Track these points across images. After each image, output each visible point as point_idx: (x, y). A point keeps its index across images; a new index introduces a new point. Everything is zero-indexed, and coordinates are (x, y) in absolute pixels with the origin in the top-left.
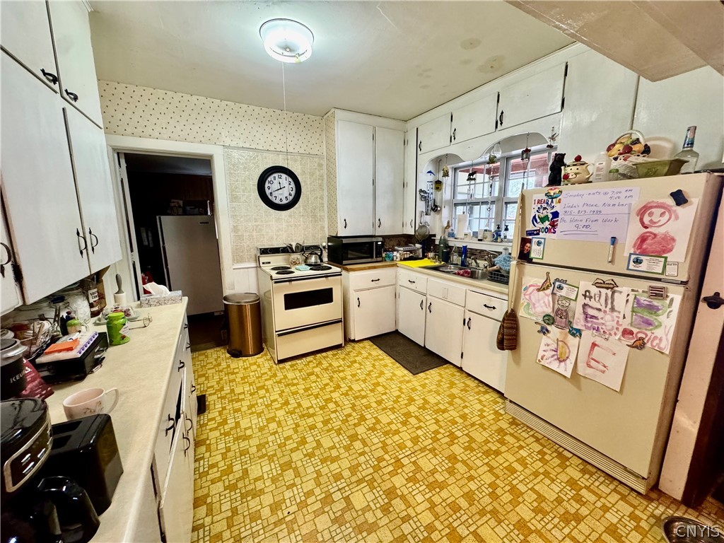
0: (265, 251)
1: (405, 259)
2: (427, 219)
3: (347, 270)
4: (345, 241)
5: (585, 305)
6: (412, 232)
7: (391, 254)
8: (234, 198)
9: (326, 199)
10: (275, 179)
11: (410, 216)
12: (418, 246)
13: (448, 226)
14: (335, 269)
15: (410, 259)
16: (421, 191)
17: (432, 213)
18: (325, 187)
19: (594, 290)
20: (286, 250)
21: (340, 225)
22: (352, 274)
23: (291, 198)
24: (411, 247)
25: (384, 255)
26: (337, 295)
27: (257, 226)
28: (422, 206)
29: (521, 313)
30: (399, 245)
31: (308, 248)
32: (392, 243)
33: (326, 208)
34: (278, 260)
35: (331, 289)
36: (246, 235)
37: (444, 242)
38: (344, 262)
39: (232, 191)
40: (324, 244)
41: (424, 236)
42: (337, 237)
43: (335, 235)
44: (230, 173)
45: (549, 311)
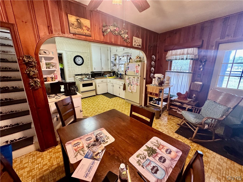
0: (76, 75)
1: (109, 77)
2: (114, 67)
3: (96, 79)
4: (95, 73)
5: (132, 81)
6: (110, 70)
7: (106, 76)
8: (68, 63)
9: (90, 63)
10: (77, 58)
11: (110, 67)
12: (112, 74)
13: (118, 69)
14: (93, 79)
15: (110, 76)
16: (112, 61)
17: (114, 66)
18: (89, 60)
19: (133, 78)
20: (81, 75)
21: (94, 69)
22: (97, 80)
23: (81, 63)
24: (111, 74)
25: (104, 76)
26: (94, 84)
27: (74, 69)
28: (112, 65)
29: (126, 84)
30: (108, 74)
31: (86, 74)
32: (106, 73)
33: (90, 65)
34: (80, 77)
35: (92, 83)
36: (71, 71)
37: (117, 73)
38: (95, 77)
39: (68, 61)
40: (90, 73)
41: (113, 71)
42: (93, 72)
43: (92, 71)
44: (67, 57)
45: (129, 83)
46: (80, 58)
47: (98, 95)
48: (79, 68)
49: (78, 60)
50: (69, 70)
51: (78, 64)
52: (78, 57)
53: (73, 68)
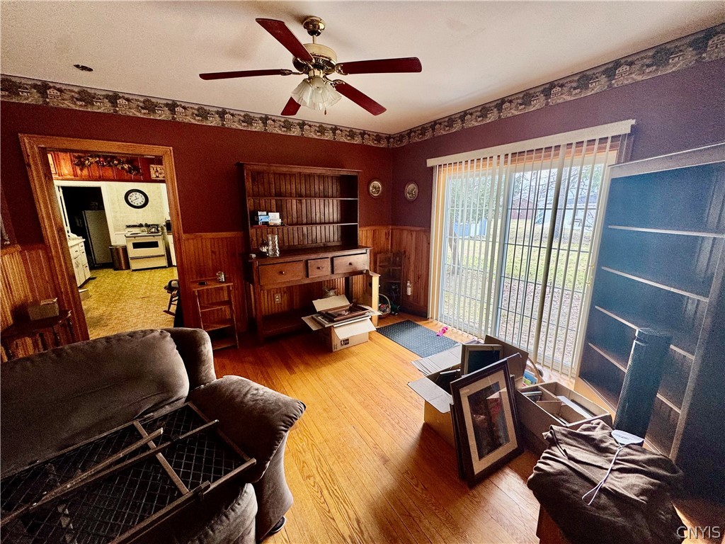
0: (129, 227)
20: (140, 226)
23: (143, 203)
26: (161, 243)
31: (152, 225)
34: (137, 230)
35: (157, 242)
36: (121, 219)
46: (139, 195)
47: (174, 266)
48: (137, 213)
49: (134, 198)
50: (115, 217)
51: (136, 205)
52: (133, 193)
53: (125, 213)
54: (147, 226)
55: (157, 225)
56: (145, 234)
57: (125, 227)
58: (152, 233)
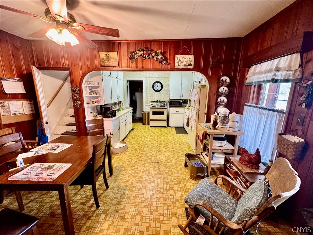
0: (152, 102)
5: (193, 115)
7: (185, 105)
8: (147, 89)
9: (169, 89)
19: (193, 111)
20: (157, 102)
21: (171, 96)
22: (170, 109)
23: (160, 89)
25: (183, 105)
27: (152, 96)
31: (162, 101)
33: (169, 92)
34: (154, 104)
35: (164, 112)
36: (149, 98)
39: (147, 87)
40: (168, 101)
46: (159, 84)
47: (170, 127)
48: (157, 94)
49: (156, 86)
50: (147, 96)
51: (157, 90)
52: (157, 83)
53: (151, 94)
54: (160, 102)
55: (165, 102)
56: (159, 107)
57: (150, 102)
58: (162, 106)
